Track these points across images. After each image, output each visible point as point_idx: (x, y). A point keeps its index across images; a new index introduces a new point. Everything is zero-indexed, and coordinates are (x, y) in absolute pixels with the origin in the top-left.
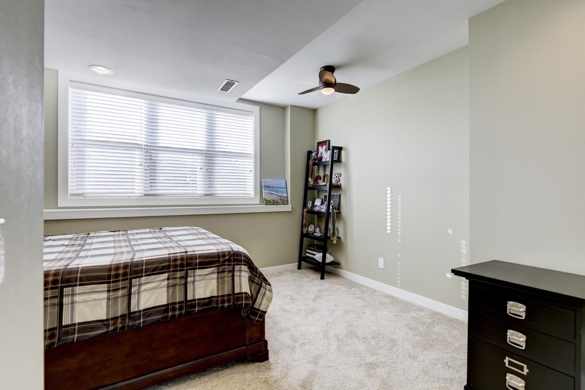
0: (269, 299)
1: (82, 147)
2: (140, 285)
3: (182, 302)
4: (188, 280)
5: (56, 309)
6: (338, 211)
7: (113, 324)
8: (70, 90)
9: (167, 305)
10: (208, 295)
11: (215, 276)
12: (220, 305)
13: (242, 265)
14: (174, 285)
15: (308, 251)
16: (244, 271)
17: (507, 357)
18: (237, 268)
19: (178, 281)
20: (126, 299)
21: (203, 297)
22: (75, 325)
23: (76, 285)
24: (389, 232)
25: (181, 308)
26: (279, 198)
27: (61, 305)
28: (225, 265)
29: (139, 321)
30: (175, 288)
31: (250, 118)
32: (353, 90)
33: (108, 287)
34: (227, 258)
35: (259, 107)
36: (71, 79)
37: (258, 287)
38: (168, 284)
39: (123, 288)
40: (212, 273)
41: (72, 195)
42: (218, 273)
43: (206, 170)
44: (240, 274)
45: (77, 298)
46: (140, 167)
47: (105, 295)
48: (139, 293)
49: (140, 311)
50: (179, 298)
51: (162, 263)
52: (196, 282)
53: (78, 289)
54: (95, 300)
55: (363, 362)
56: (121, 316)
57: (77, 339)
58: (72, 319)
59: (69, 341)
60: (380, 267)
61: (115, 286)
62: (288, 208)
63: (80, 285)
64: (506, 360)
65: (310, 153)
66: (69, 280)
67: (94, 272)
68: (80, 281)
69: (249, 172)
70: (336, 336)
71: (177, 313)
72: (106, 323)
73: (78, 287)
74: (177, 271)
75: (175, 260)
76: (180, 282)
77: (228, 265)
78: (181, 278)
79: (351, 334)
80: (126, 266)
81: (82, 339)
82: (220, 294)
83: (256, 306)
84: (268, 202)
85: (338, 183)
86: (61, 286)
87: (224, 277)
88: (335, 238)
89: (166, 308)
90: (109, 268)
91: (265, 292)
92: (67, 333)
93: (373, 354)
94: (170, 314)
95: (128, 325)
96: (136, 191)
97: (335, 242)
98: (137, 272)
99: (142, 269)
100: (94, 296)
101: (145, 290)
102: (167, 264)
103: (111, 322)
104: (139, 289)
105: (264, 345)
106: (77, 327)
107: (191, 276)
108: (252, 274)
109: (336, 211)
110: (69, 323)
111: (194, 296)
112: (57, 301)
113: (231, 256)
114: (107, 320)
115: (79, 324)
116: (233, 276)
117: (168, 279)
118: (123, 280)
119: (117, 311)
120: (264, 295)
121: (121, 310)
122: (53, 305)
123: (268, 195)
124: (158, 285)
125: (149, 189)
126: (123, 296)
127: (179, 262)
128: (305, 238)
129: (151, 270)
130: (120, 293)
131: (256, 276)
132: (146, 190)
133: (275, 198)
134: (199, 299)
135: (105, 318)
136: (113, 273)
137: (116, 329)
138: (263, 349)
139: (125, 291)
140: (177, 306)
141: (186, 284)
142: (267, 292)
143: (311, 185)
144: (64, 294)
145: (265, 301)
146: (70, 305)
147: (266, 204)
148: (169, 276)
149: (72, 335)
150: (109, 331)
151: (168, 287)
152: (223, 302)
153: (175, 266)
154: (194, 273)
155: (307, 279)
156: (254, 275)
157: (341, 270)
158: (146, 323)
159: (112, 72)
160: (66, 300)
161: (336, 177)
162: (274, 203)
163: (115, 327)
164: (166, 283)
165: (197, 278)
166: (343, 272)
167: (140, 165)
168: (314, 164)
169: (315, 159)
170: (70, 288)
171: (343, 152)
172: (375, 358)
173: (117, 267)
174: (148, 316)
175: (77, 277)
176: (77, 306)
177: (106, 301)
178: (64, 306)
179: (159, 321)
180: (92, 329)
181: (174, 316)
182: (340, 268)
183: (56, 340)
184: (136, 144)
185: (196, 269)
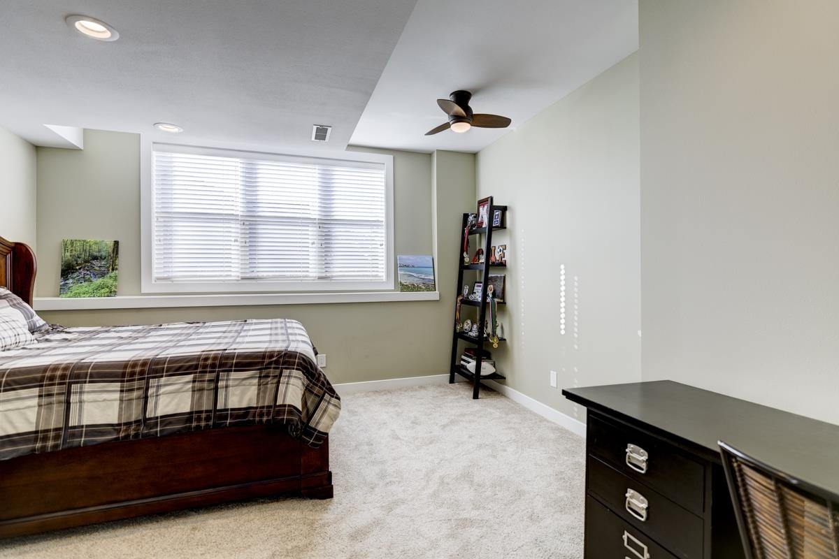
0: (332, 417)
1: (169, 221)
2: (158, 387)
3: (210, 411)
4: (219, 384)
5: (63, 407)
6: (502, 301)
7: (126, 430)
8: (154, 154)
9: (191, 413)
10: (244, 405)
11: (256, 381)
12: (257, 419)
13: (293, 369)
14: (201, 390)
15: (463, 357)
16: (295, 377)
17: (626, 532)
18: (286, 372)
19: (205, 385)
20: (142, 402)
21: (237, 406)
22: (82, 426)
23: (85, 382)
24: (563, 332)
25: (208, 419)
26: (421, 281)
27: (68, 403)
28: (270, 368)
29: (155, 430)
30: (202, 394)
31: (380, 172)
32: (502, 122)
33: (121, 387)
34: (274, 359)
35: (392, 157)
36: (154, 141)
37: (317, 399)
38: (193, 387)
39: (138, 389)
40: (251, 377)
41: (158, 279)
42: (260, 377)
43: (320, 246)
44: (288, 381)
45: (85, 397)
46: (236, 243)
47: (117, 395)
48: (157, 396)
49: (157, 418)
50: (206, 405)
51: (187, 362)
52: (231, 388)
53: (87, 387)
54: (104, 400)
55: (455, 517)
56: (136, 422)
57: (83, 443)
58: (79, 421)
59: (75, 444)
60: (552, 385)
61: (130, 386)
62: (434, 295)
63: (90, 382)
64: (626, 535)
65: (466, 216)
66: (78, 376)
67: (107, 368)
68: (91, 377)
69: (379, 246)
70: (442, 478)
71: (203, 424)
72: (117, 428)
73: (87, 384)
74: (206, 372)
75: (206, 359)
76: (209, 386)
77: (274, 368)
78: (210, 381)
79: (466, 477)
80: (144, 363)
81: (89, 444)
82: (260, 405)
83: (312, 424)
84: (405, 288)
85: (503, 259)
86: (69, 382)
87: (267, 384)
88: (495, 340)
89: (189, 417)
90: (125, 365)
91: (327, 407)
92: (73, 436)
93: (476, 507)
94: (194, 424)
95: (142, 434)
96: (233, 274)
97: (495, 345)
98: (156, 371)
99: (164, 368)
100: (105, 396)
101: (163, 394)
102: (194, 363)
103: (123, 428)
104: (157, 391)
105: (326, 476)
106: (84, 429)
107: (223, 380)
108: (311, 381)
109: (499, 300)
110: (76, 425)
111: (225, 405)
112: (63, 398)
113: (281, 357)
114: (119, 425)
115: (87, 426)
116: (278, 382)
117: (194, 381)
118: (139, 379)
119: (131, 415)
120: (325, 411)
121: (135, 414)
122: (60, 402)
123: (406, 277)
124: (181, 388)
125: (247, 271)
126: (138, 398)
127: (209, 362)
128: (459, 340)
129: (173, 369)
130: (135, 394)
131: (317, 385)
132: (245, 273)
133: (415, 281)
134: (232, 410)
135: (116, 422)
136: (129, 370)
137: (127, 436)
138: (325, 482)
139: (141, 393)
140: (204, 415)
141: (216, 389)
142: (331, 407)
143: (467, 263)
144: (72, 391)
145: (325, 420)
146: (78, 404)
147: (402, 291)
148: (195, 378)
149: (77, 438)
150: (119, 437)
151: (193, 391)
152: (261, 415)
153: (205, 366)
154: (228, 376)
155: (453, 397)
156: (314, 384)
157: (506, 387)
158: (165, 433)
159: (182, 130)
160: (74, 398)
161: (500, 251)
162: (414, 288)
163: (126, 433)
164: (190, 386)
165: (230, 383)
166: (509, 390)
167: (235, 241)
168: (471, 233)
169: (473, 226)
170: (79, 385)
171: (508, 214)
172: (478, 513)
173: (135, 364)
174: (166, 425)
175: (87, 373)
176: (86, 406)
177: (118, 402)
178: (72, 405)
179: (179, 430)
180: (102, 433)
181: (198, 427)
182: (504, 383)
183: (60, 441)
184: (233, 215)
185: (231, 371)
